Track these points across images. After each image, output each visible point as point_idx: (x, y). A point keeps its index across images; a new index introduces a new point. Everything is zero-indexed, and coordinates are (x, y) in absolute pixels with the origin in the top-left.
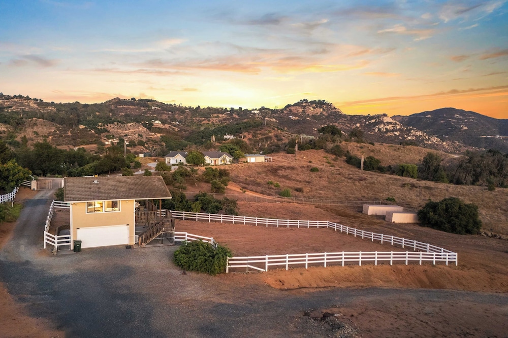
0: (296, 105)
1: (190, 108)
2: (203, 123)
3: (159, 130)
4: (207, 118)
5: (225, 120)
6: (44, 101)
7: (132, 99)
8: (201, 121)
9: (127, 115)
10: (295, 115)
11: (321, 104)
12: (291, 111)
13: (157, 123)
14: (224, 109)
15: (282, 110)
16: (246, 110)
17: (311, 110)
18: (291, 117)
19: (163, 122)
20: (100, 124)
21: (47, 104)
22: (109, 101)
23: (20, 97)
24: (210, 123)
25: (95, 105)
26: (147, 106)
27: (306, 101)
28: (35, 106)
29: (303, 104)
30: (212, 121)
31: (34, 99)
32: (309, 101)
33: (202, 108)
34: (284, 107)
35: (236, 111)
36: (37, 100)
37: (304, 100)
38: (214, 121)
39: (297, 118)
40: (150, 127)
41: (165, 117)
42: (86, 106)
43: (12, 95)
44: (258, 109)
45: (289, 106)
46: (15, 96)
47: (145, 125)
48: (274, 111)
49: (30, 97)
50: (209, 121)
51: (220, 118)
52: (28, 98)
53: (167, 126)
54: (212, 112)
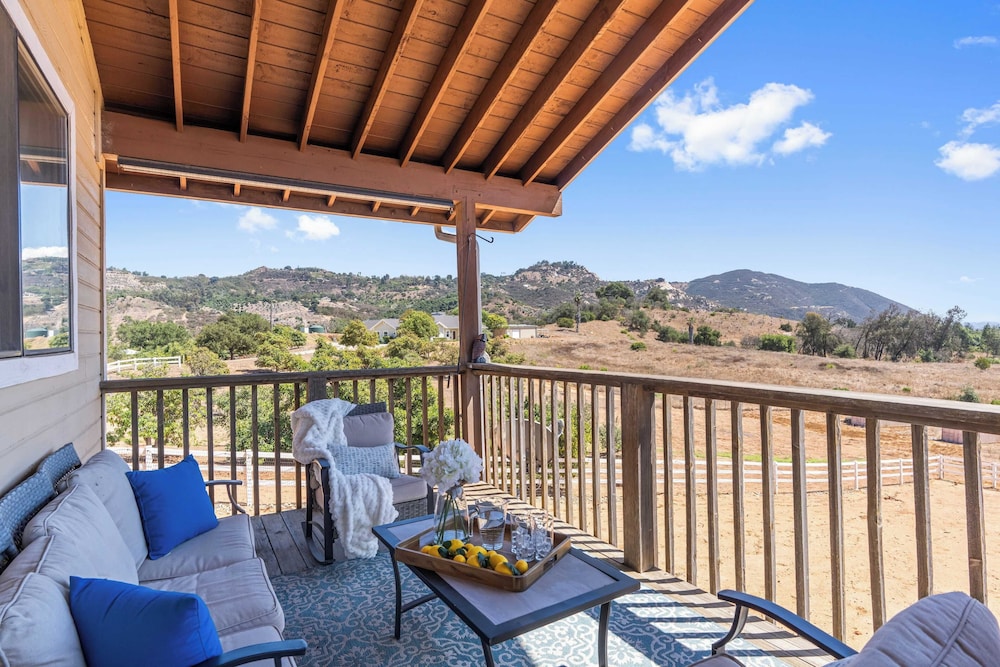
0: (533, 269)
1: (374, 278)
2: (394, 298)
3: (328, 311)
4: (400, 291)
5: (428, 294)
6: (150, 275)
7: (286, 268)
8: (392, 297)
9: (277, 293)
10: (532, 283)
11: (567, 267)
12: (525, 278)
13: (325, 302)
14: (425, 277)
15: (512, 278)
17: (554, 278)
18: (526, 286)
19: (333, 300)
20: (236, 305)
21: (155, 280)
22: (251, 272)
24: (406, 298)
25: (230, 279)
26: (308, 277)
27: (546, 263)
28: (136, 283)
29: (542, 268)
30: (408, 295)
31: (134, 273)
32: (551, 263)
33: (391, 277)
34: (515, 272)
35: (444, 280)
36: (139, 274)
37: (543, 261)
38: (412, 296)
39: (535, 288)
40: (314, 309)
41: (336, 291)
42: (214, 280)
45: (521, 271)
47: (305, 305)
48: (502, 279)
49: (128, 269)
50: (404, 295)
51: (419, 291)
52: (125, 271)
53: (340, 305)
54: (407, 282)
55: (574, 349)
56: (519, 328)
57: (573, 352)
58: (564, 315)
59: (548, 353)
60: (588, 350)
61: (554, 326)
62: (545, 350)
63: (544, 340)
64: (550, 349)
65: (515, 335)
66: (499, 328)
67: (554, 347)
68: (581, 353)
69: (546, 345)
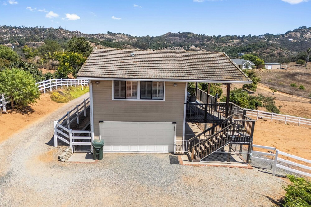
0: (296, 31)
1: (214, 37)
2: (222, 46)
4: (225, 42)
5: (238, 44)
6: (132, 36)
7: (178, 32)
8: (221, 45)
9: (174, 43)
10: (294, 38)
12: (291, 35)
13: (192, 47)
14: (238, 36)
15: (283, 35)
16: (254, 36)
18: (291, 40)
19: (196, 46)
21: (133, 38)
22: (165, 34)
23: (120, 34)
24: (227, 46)
25: (158, 37)
26: (187, 36)
27: (305, 27)
28: (127, 39)
30: (228, 44)
31: (127, 35)
32: (307, 27)
33: (222, 36)
34: (285, 33)
35: (247, 37)
36: (128, 35)
37: (303, 27)
38: (230, 45)
39: (295, 41)
40: (188, 50)
41: (197, 43)
42: (152, 38)
43: (116, 33)
44: (263, 35)
45: (289, 32)
46: (118, 34)
47: (185, 48)
48: (277, 36)
49: (125, 34)
50: (226, 44)
51: (234, 43)
52: (124, 34)
53: (198, 49)
54: (229, 38)
55: (296, 75)
56: (272, 65)
57: (296, 77)
58: (301, 58)
59: (282, 77)
60: (304, 76)
61: (295, 63)
62: (281, 75)
63: (283, 71)
64: (284, 75)
65: (269, 68)
66: (260, 65)
67: (286, 74)
68: (299, 78)
69: (282, 73)
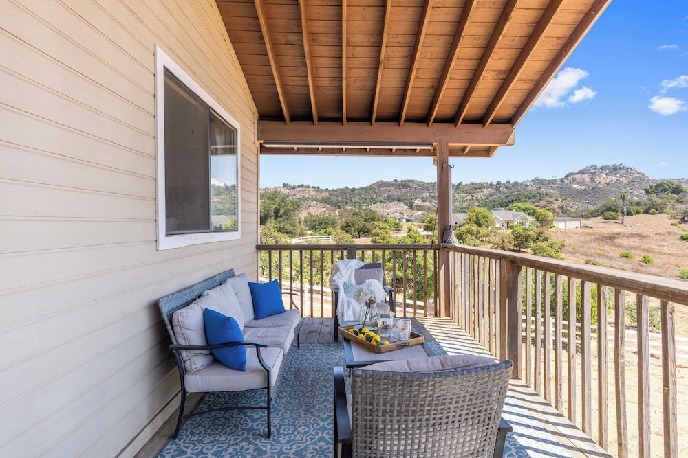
0: (582, 173)
2: (466, 198)
3: (420, 208)
4: (470, 193)
5: (491, 195)
6: (320, 188)
7: (394, 180)
8: (464, 198)
9: (388, 196)
10: (581, 183)
11: (615, 169)
12: (574, 180)
13: (418, 202)
14: (489, 183)
15: (562, 181)
16: (516, 183)
17: (603, 179)
18: (575, 186)
19: (424, 200)
20: (365, 205)
21: (323, 191)
22: (374, 184)
23: (302, 186)
24: (474, 198)
25: (362, 189)
26: (408, 186)
27: (594, 167)
28: (313, 193)
29: (592, 171)
30: (475, 196)
31: (313, 187)
32: (599, 166)
33: (464, 184)
34: (565, 176)
35: (504, 184)
36: (315, 188)
37: (592, 166)
38: (479, 197)
39: (583, 188)
40: (411, 207)
41: (426, 195)
42: (353, 190)
43: (297, 185)
44: (530, 180)
45: (571, 174)
46: (299, 186)
47: (406, 204)
48: (553, 182)
49: (310, 186)
50: (473, 196)
51: (484, 193)
52: (308, 187)
53: (428, 204)
54: (475, 186)
55: (617, 238)
56: (565, 221)
57: (616, 240)
58: (610, 209)
59: (591, 241)
60: (632, 240)
61: (600, 219)
62: (588, 238)
63: (587, 230)
64: (593, 237)
65: (561, 225)
66: (546, 220)
67: (596, 236)
68: (625, 242)
69: (590, 234)
